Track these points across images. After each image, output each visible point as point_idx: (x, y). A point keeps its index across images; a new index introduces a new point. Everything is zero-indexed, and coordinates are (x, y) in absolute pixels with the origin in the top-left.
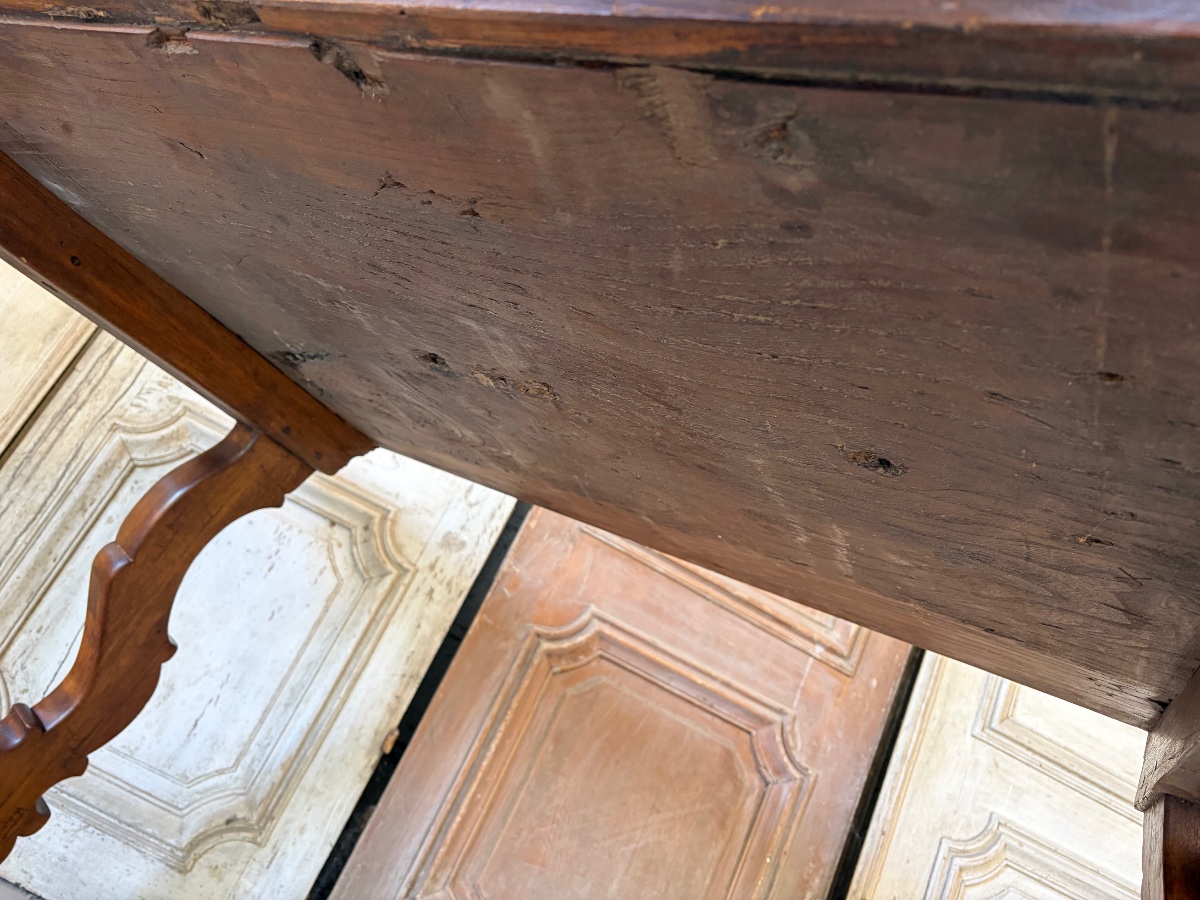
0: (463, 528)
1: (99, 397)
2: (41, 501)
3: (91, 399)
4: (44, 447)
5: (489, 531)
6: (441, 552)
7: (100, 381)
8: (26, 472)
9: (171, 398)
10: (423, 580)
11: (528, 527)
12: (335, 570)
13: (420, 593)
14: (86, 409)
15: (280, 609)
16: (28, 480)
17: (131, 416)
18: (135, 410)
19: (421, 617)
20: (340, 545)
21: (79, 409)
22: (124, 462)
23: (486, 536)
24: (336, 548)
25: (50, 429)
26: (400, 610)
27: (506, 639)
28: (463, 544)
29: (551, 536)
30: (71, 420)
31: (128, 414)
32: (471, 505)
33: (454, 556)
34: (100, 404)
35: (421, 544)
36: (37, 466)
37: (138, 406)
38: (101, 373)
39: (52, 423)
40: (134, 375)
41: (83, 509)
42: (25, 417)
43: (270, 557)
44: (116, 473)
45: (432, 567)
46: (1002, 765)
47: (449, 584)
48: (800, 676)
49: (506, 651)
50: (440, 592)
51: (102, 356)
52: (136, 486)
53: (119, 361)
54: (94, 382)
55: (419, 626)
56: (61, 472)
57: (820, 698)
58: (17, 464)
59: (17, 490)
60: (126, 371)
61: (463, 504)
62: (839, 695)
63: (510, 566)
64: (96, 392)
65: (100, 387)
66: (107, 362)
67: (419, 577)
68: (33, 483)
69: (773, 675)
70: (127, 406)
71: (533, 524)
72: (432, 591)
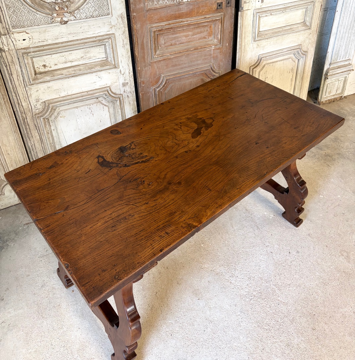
0: (125, 80)
1: (28, 114)
2: (39, 138)
3: (27, 116)
4: (28, 130)
5: (131, 76)
6: (124, 88)
7: (24, 111)
8: (30, 136)
9: (42, 103)
10: (125, 95)
11: (139, 70)
12: (105, 105)
13: (126, 98)
14: (28, 117)
15: (101, 119)
16: (32, 137)
17: (38, 112)
18: (38, 110)
19: (129, 101)
20: (102, 101)
21: (27, 119)
22: (46, 120)
23: (131, 78)
24: (102, 102)
25: (26, 126)
26: (124, 103)
27: (149, 93)
28: (127, 83)
29: (145, 68)
30: (27, 122)
31: (37, 112)
32: (123, 75)
33: (127, 87)
34: (29, 114)
35: (119, 89)
36: (31, 133)
37: (37, 109)
38: (23, 110)
39: (24, 125)
40: (29, 105)
41: (48, 133)
42: (18, 128)
43: (91, 113)
44: (47, 123)
45: (124, 92)
46: (259, 44)
47: (130, 92)
48: (211, 55)
49: (150, 95)
50: (130, 95)
51: (19, 106)
52: (52, 121)
53: (23, 104)
54: (23, 112)
55: (130, 103)
56: (37, 131)
57: (217, 56)
58: (27, 136)
59: (32, 140)
60: (27, 105)
61: (121, 75)
62: (221, 53)
63: (140, 80)
64: (26, 113)
65: (26, 112)
66: (21, 107)
67: (124, 95)
68: (34, 136)
69: (205, 59)
70: (35, 111)
71: (139, 68)
72: (128, 96)
